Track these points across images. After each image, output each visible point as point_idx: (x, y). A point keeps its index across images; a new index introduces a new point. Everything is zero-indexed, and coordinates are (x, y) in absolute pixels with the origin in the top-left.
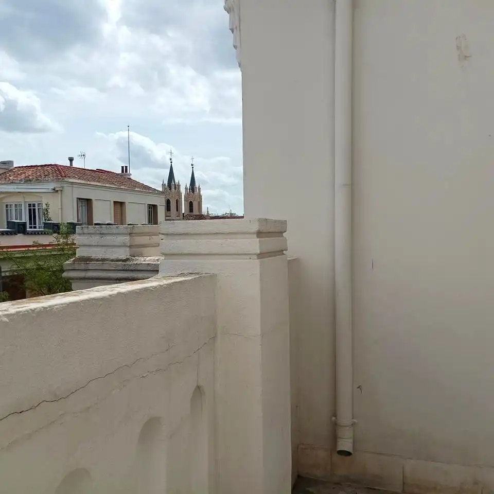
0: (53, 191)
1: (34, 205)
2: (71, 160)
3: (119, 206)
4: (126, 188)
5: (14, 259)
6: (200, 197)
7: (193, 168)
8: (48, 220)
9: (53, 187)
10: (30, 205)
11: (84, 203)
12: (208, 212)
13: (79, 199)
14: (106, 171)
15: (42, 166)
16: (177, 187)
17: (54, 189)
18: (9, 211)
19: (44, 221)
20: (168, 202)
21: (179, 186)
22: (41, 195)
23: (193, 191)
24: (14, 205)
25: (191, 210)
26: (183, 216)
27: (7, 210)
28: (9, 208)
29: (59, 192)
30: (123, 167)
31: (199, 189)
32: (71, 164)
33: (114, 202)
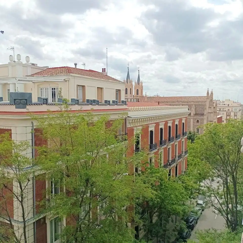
0: (64, 81)
1: (55, 89)
2: (76, 65)
3: (100, 90)
4: (104, 80)
5: (37, 119)
6: (142, 87)
7: (139, 72)
8: (61, 97)
9: (64, 79)
10: (52, 89)
11: (81, 88)
12: (146, 95)
13: (78, 85)
14: (94, 71)
15: (60, 68)
16: (131, 82)
17: (65, 80)
18: (42, 92)
19: (59, 98)
20: (126, 89)
21: (132, 81)
22: (58, 83)
23: (139, 84)
24: (45, 89)
25: (137, 94)
26: (133, 97)
27: (41, 92)
28: (42, 90)
29: (67, 81)
30: (103, 69)
31: (142, 83)
32: (76, 67)
33: (98, 88)
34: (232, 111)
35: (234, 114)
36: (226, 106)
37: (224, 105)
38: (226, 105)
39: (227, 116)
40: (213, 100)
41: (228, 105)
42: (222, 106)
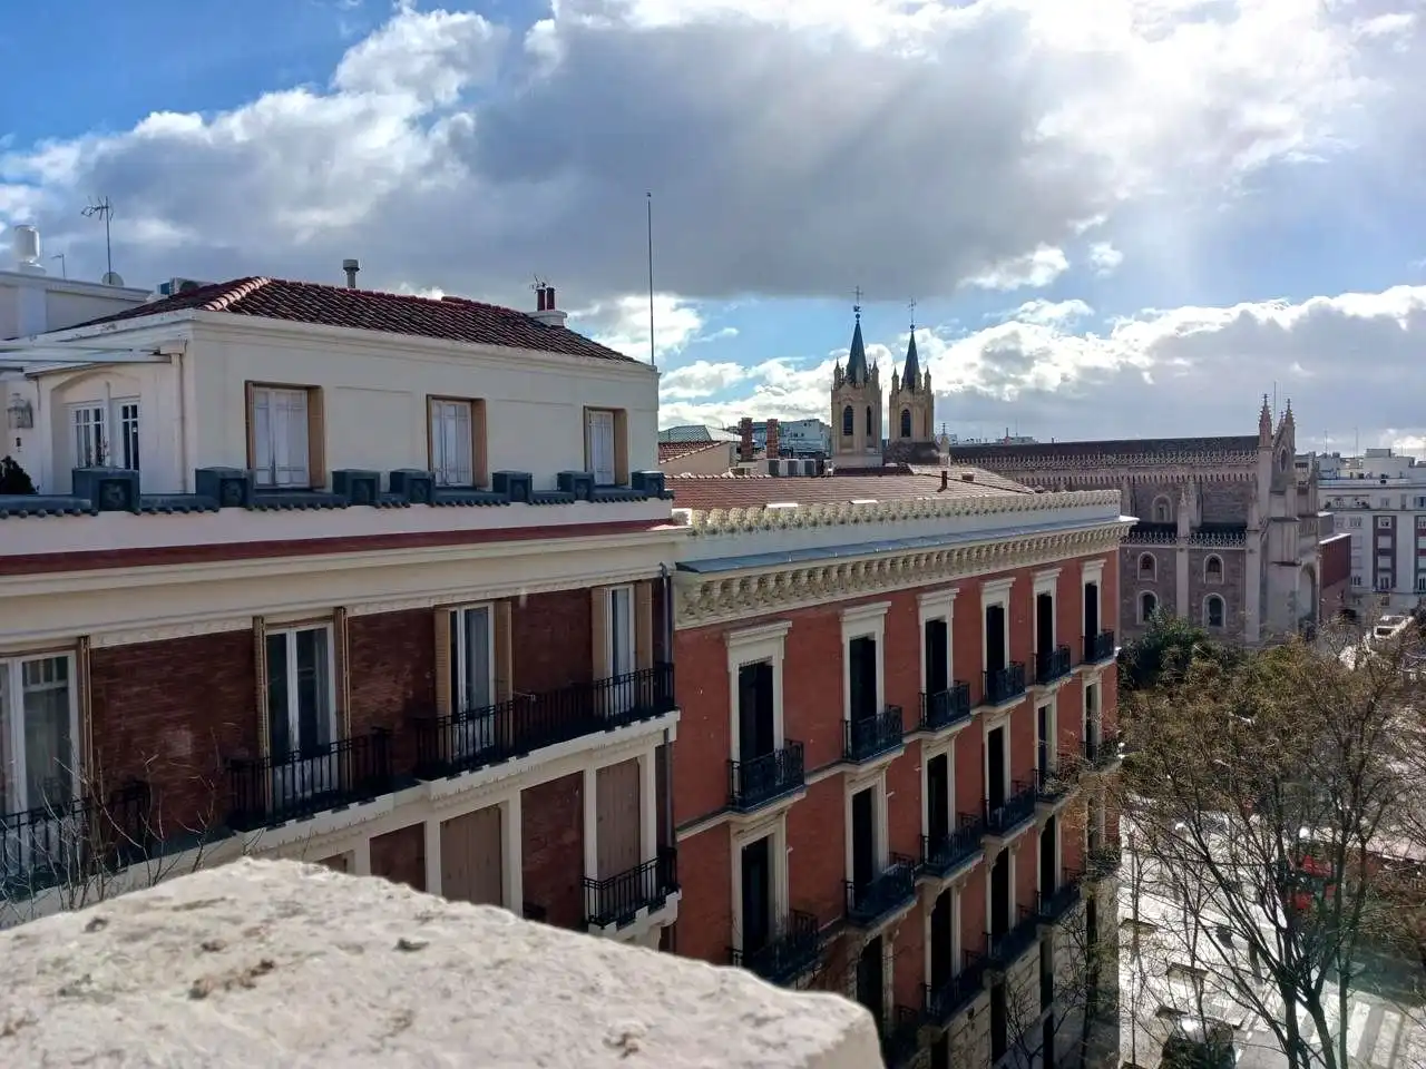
0: (156, 358)
2: (352, 268)
10: (126, 412)
17: (156, 353)
18: (83, 432)
20: (848, 412)
24: (92, 413)
25: (905, 433)
27: (79, 431)
29: (176, 360)
32: (352, 282)
34: (1403, 508)
35: (1416, 525)
36: (1371, 482)
37: (1361, 477)
38: (1370, 476)
39: (1378, 533)
40: (1296, 453)
41: (1383, 476)
42: (1348, 482)
